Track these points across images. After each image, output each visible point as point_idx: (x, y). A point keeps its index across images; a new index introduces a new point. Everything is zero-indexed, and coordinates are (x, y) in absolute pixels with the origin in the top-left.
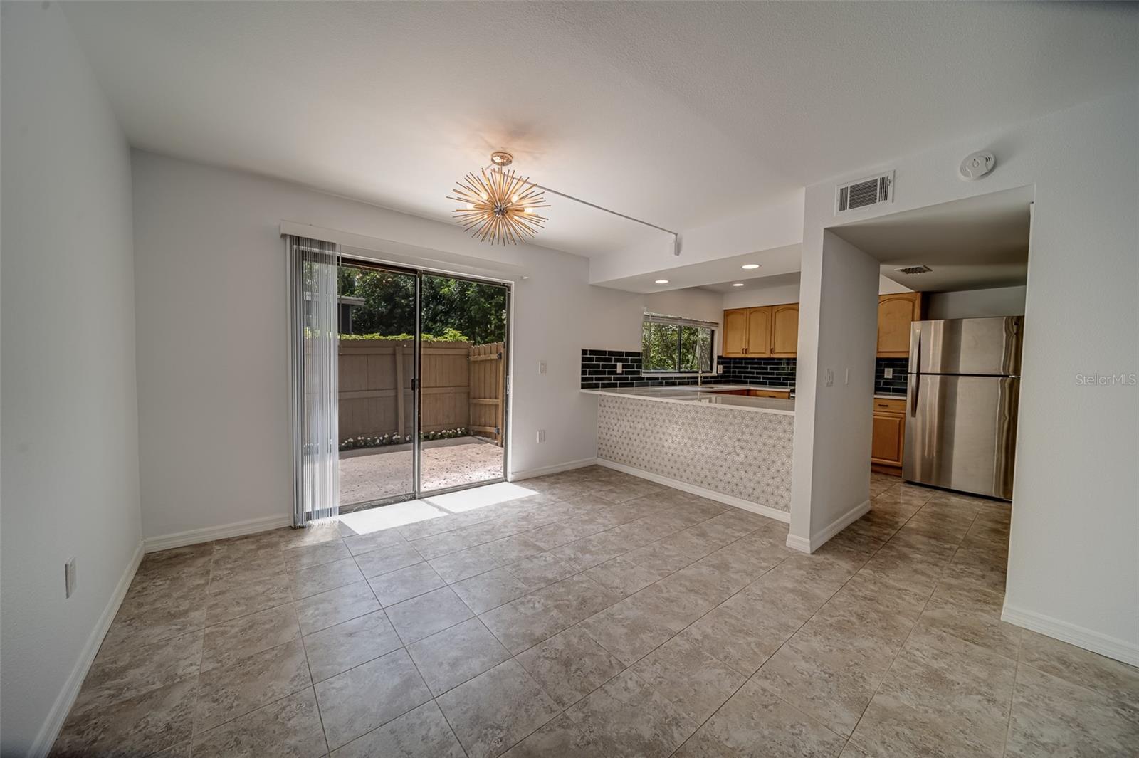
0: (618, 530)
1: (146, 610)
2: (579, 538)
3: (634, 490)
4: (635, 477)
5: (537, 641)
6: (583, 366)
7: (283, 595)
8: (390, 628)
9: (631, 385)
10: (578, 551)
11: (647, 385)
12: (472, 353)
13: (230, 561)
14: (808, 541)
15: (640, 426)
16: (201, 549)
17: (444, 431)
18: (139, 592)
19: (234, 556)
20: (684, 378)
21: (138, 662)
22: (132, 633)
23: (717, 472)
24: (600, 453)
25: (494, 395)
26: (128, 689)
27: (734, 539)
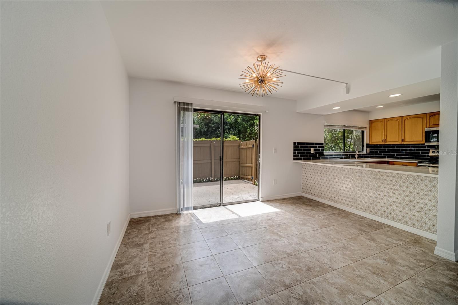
0: (320, 231)
1: (130, 241)
2: (299, 233)
3: (325, 210)
4: (324, 204)
5: (287, 287)
6: (294, 150)
7: (175, 242)
8: (217, 266)
9: (319, 159)
10: (301, 240)
11: (327, 158)
12: (241, 145)
13: (156, 225)
14: (454, 254)
15: (325, 179)
16: (147, 219)
17: (230, 177)
18: (128, 233)
19: (158, 223)
20: (347, 155)
21: (128, 262)
22: (126, 250)
23: (376, 205)
24: (303, 191)
25: (250, 162)
26: (125, 273)
27: (394, 245)
